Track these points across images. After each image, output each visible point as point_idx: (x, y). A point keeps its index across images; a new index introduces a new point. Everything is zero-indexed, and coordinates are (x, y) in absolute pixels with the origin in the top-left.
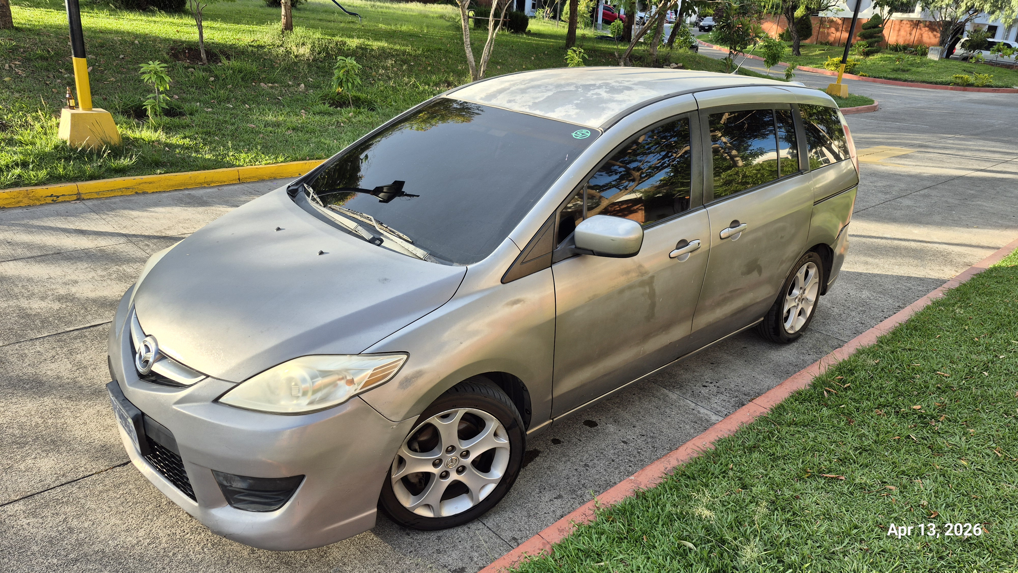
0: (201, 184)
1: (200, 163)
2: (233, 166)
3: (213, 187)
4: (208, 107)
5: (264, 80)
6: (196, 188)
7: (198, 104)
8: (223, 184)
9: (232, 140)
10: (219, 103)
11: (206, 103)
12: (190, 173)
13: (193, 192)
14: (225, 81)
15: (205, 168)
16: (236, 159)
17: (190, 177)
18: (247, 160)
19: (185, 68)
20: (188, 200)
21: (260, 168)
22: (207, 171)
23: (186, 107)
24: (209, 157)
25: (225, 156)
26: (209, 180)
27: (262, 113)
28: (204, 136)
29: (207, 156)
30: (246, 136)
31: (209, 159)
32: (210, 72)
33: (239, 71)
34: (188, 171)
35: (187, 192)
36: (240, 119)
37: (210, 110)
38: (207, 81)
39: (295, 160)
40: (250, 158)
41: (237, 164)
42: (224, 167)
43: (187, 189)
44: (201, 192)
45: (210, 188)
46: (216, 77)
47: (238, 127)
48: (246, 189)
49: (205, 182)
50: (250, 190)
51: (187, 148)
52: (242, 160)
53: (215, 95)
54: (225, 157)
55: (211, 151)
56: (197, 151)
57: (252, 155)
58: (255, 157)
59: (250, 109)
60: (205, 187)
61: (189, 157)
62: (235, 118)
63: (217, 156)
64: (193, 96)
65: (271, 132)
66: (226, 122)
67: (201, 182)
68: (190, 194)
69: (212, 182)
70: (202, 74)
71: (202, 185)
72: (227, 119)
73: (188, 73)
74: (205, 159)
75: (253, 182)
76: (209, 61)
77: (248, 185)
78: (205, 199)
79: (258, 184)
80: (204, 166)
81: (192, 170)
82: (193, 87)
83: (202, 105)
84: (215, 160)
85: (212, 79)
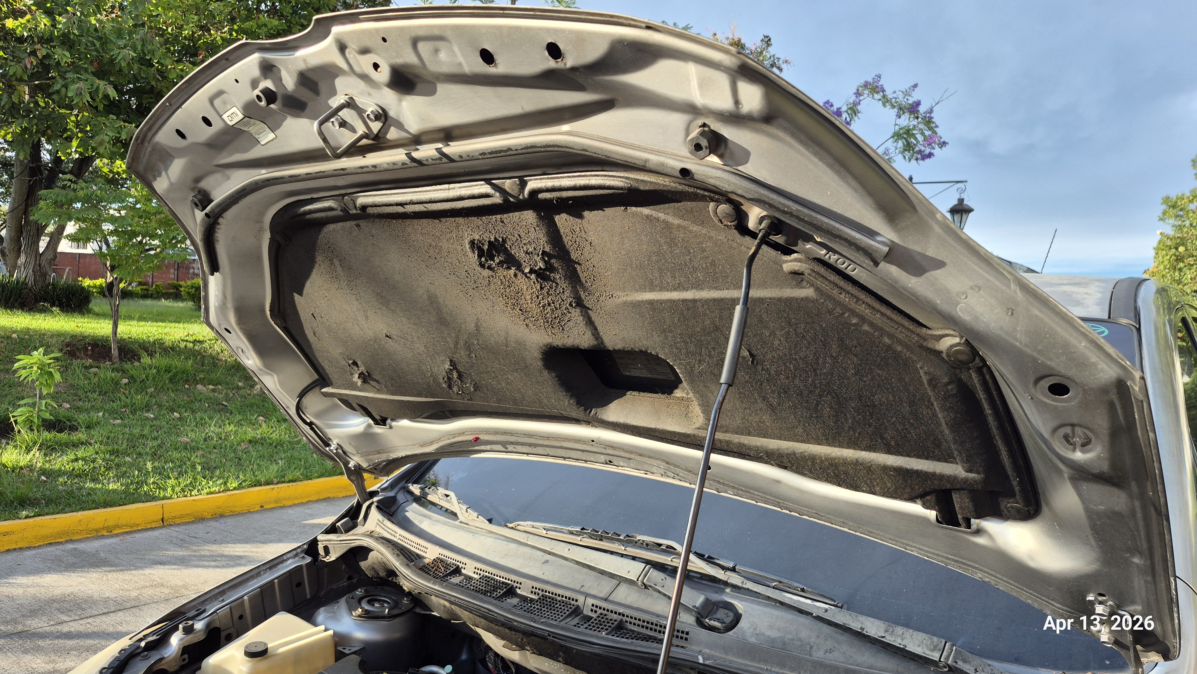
0: (97, 531)
1: (99, 497)
2: (154, 499)
3: (117, 535)
4: (115, 418)
5: (202, 382)
6: (87, 538)
7: (101, 414)
8: (135, 529)
9: (153, 460)
10: (134, 412)
11: (114, 413)
12: (80, 514)
13: (81, 546)
14: (145, 384)
15: (107, 504)
16: (160, 488)
17: (80, 521)
18: (178, 489)
19: (86, 367)
20: (71, 560)
21: (200, 500)
22: (109, 510)
23: (82, 418)
24: (116, 487)
25: (140, 484)
26: (111, 523)
27: (201, 424)
28: (108, 456)
29: (111, 487)
30: (176, 455)
31: (114, 491)
32: (123, 372)
33: (166, 371)
34: (77, 511)
35: (70, 546)
36: (165, 433)
37: (119, 421)
38: (117, 383)
39: (255, 486)
40: (182, 485)
41: (161, 495)
42: (140, 502)
43: (71, 541)
44: (96, 544)
45: (112, 537)
46: (132, 378)
47: (163, 443)
48: (174, 534)
49: (103, 528)
50: (181, 536)
51: (78, 476)
52: (169, 489)
53: (128, 401)
54: (142, 487)
55: (118, 477)
56: (94, 480)
57: (185, 481)
58: (191, 483)
59: (180, 419)
60: (103, 537)
61: (80, 489)
62: (158, 432)
63: (127, 485)
64: (93, 403)
65: (215, 448)
66: (143, 436)
67: (97, 527)
68: (75, 549)
69: (117, 526)
70: (110, 374)
71: (97, 534)
72: (146, 432)
73: (90, 373)
74: (109, 492)
75: (185, 524)
76: (121, 359)
77: (177, 529)
78: (102, 555)
79: (194, 526)
80: (105, 503)
81: (83, 509)
82: (95, 392)
83: (107, 415)
84: (124, 492)
85: (125, 381)
